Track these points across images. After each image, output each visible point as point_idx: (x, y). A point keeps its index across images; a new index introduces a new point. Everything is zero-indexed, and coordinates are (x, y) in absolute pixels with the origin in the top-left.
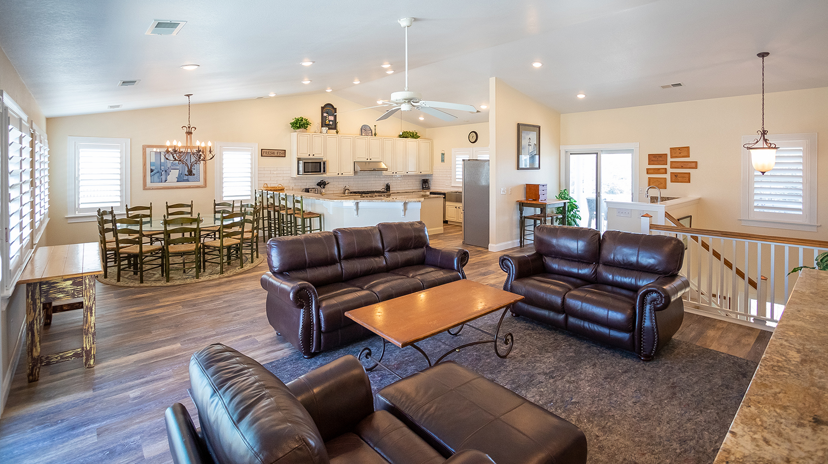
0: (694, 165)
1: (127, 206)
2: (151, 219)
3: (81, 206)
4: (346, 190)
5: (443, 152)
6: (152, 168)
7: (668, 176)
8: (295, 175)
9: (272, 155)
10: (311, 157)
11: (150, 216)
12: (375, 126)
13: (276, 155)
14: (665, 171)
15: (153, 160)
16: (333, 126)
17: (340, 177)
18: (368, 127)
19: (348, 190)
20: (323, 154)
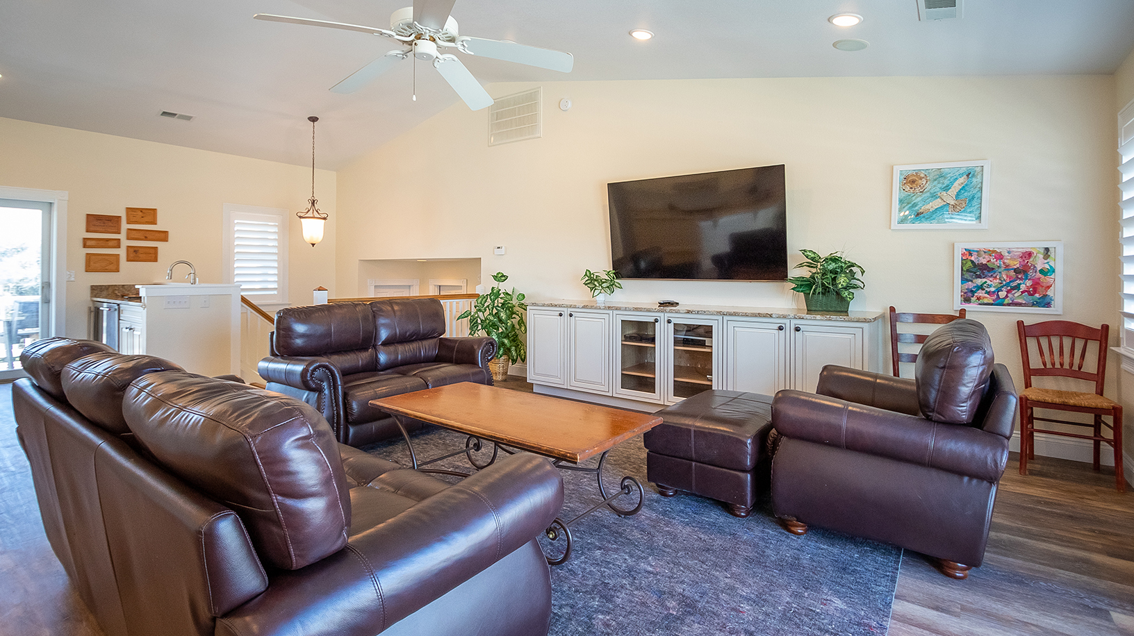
0: (163, 236)
7: (122, 252)
14: (117, 244)
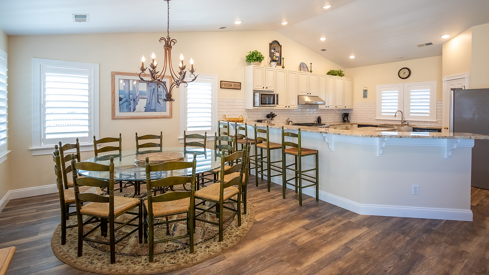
1: (94, 137)
2: (120, 153)
3: (48, 137)
4: (289, 122)
5: (366, 89)
6: (120, 96)
8: (251, 107)
9: (230, 87)
10: (265, 89)
11: (119, 149)
12: (311, 64)
13: (233, 87)
15: (122, 88)
16: (279, 62)
17: (287, 110)
18: (305, 65)
19: (292, 122)
20: (274, 87)
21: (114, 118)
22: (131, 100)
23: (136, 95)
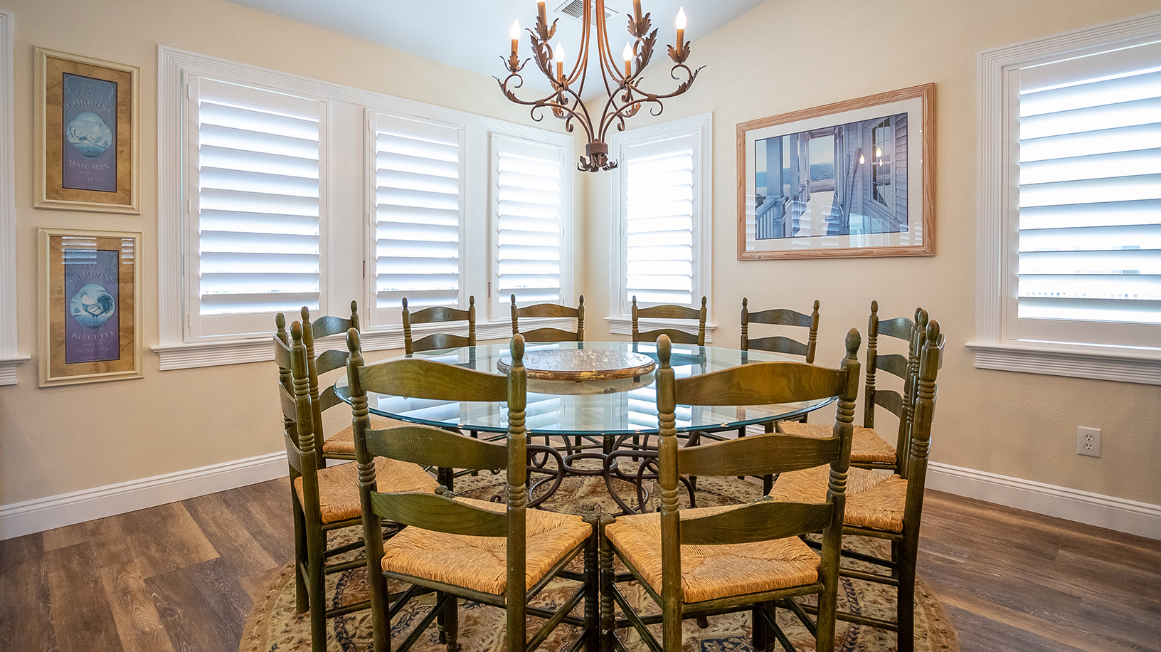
11: (699, 340)
15: (762, 168)
21: (743, 256)
22: (787, 199)
23: (801, 183)
